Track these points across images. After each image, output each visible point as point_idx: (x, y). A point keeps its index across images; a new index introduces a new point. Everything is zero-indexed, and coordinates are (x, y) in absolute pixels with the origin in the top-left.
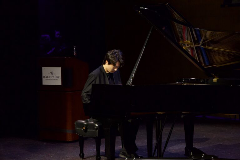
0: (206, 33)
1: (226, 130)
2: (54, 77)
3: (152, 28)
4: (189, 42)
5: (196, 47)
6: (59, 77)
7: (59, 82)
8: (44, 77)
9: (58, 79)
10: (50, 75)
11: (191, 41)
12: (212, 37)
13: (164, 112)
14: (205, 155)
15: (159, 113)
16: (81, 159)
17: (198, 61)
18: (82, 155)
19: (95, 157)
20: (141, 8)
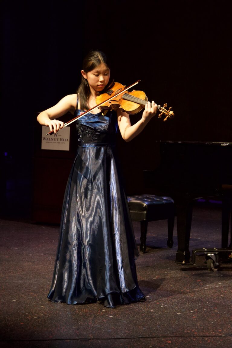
2: (59, 140)
6: (66, 140)
8: (44, 139)
9: (64, 142)
10: (53, 137)
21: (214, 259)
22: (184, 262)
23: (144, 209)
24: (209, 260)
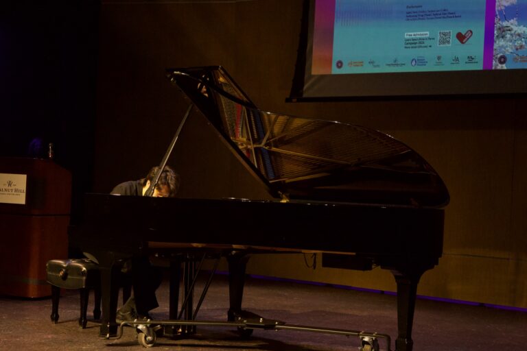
0: (273, 126)
1: (286, 294)
2: (14, 191)
3: (190, 107)
4: (245, 140)
5: (255, 149)
6: (22, 191)
7: (21, 199)
9: (20, 193)
10: (7, 187)
11: (248, 139)
12: (283, 131)
13: (204, 245)
14: (264, 319)
15: (195, 245)
16: (54, 322)
17: (256, 166)
18: (55, 318)
19: (77, 322)
20: (175, 72)
21: (145, 332)
22: (108, 336)
23: (83, 273)
24: (141, 334)
